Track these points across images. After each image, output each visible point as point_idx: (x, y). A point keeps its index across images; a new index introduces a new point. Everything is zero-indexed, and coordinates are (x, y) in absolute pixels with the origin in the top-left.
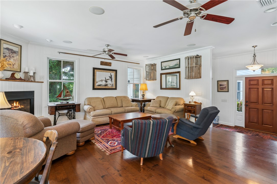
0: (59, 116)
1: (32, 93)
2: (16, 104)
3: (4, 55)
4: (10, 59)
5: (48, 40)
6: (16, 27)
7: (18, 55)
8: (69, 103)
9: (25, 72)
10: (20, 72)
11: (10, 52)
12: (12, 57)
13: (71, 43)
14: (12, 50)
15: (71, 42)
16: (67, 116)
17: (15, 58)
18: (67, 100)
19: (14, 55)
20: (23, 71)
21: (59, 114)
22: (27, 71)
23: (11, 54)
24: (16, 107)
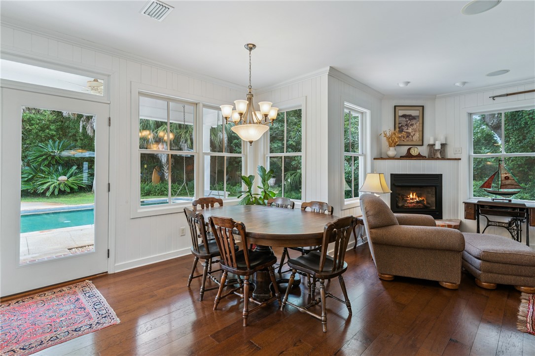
0: (488, 225)
1: (438, 178)
2: (413, 195)
3: (400, 125)
4: (407, 129)
5: (458, 84)
6: (402, 85)
7: (419, 121)
8: (512, 202)
9: (429, 145)
10: (422, 145)
11: (407, 120)
12: (411, 125)
13: (508, 73)
14: (410, 116)
15: (507, 71)
16: (509, 230)
17: (415, 127)
18: (509, 196)
19: (414, 122)
20: (426, 143)
21: (489, 221)
22: (432, 142)
23: (409, 122)
24: (412, 199)
